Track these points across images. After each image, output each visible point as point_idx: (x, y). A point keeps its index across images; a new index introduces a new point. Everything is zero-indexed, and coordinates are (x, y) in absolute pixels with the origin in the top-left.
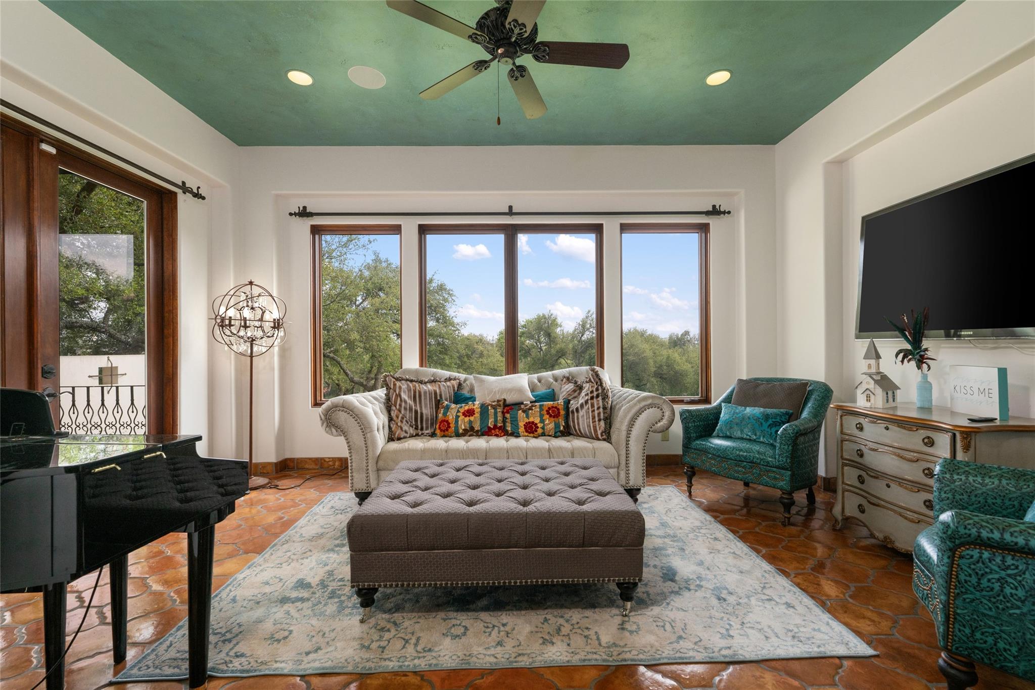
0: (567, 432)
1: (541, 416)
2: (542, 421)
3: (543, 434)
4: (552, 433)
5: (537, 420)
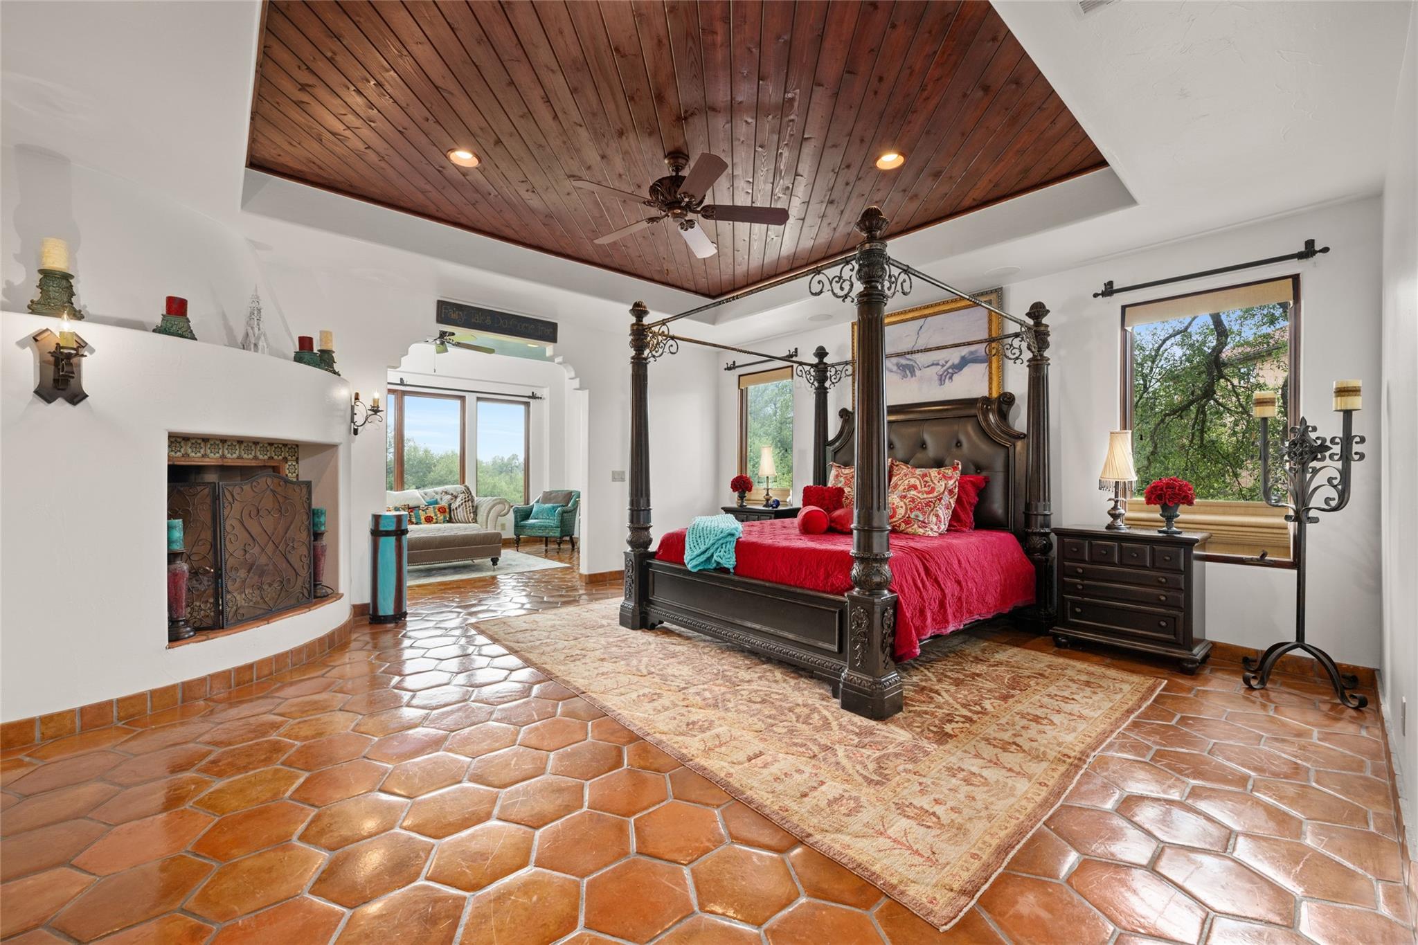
0: (450, 521)
1: (434, 512)
2: (435, 515)
3: (437, 523)
4: (442, 521)
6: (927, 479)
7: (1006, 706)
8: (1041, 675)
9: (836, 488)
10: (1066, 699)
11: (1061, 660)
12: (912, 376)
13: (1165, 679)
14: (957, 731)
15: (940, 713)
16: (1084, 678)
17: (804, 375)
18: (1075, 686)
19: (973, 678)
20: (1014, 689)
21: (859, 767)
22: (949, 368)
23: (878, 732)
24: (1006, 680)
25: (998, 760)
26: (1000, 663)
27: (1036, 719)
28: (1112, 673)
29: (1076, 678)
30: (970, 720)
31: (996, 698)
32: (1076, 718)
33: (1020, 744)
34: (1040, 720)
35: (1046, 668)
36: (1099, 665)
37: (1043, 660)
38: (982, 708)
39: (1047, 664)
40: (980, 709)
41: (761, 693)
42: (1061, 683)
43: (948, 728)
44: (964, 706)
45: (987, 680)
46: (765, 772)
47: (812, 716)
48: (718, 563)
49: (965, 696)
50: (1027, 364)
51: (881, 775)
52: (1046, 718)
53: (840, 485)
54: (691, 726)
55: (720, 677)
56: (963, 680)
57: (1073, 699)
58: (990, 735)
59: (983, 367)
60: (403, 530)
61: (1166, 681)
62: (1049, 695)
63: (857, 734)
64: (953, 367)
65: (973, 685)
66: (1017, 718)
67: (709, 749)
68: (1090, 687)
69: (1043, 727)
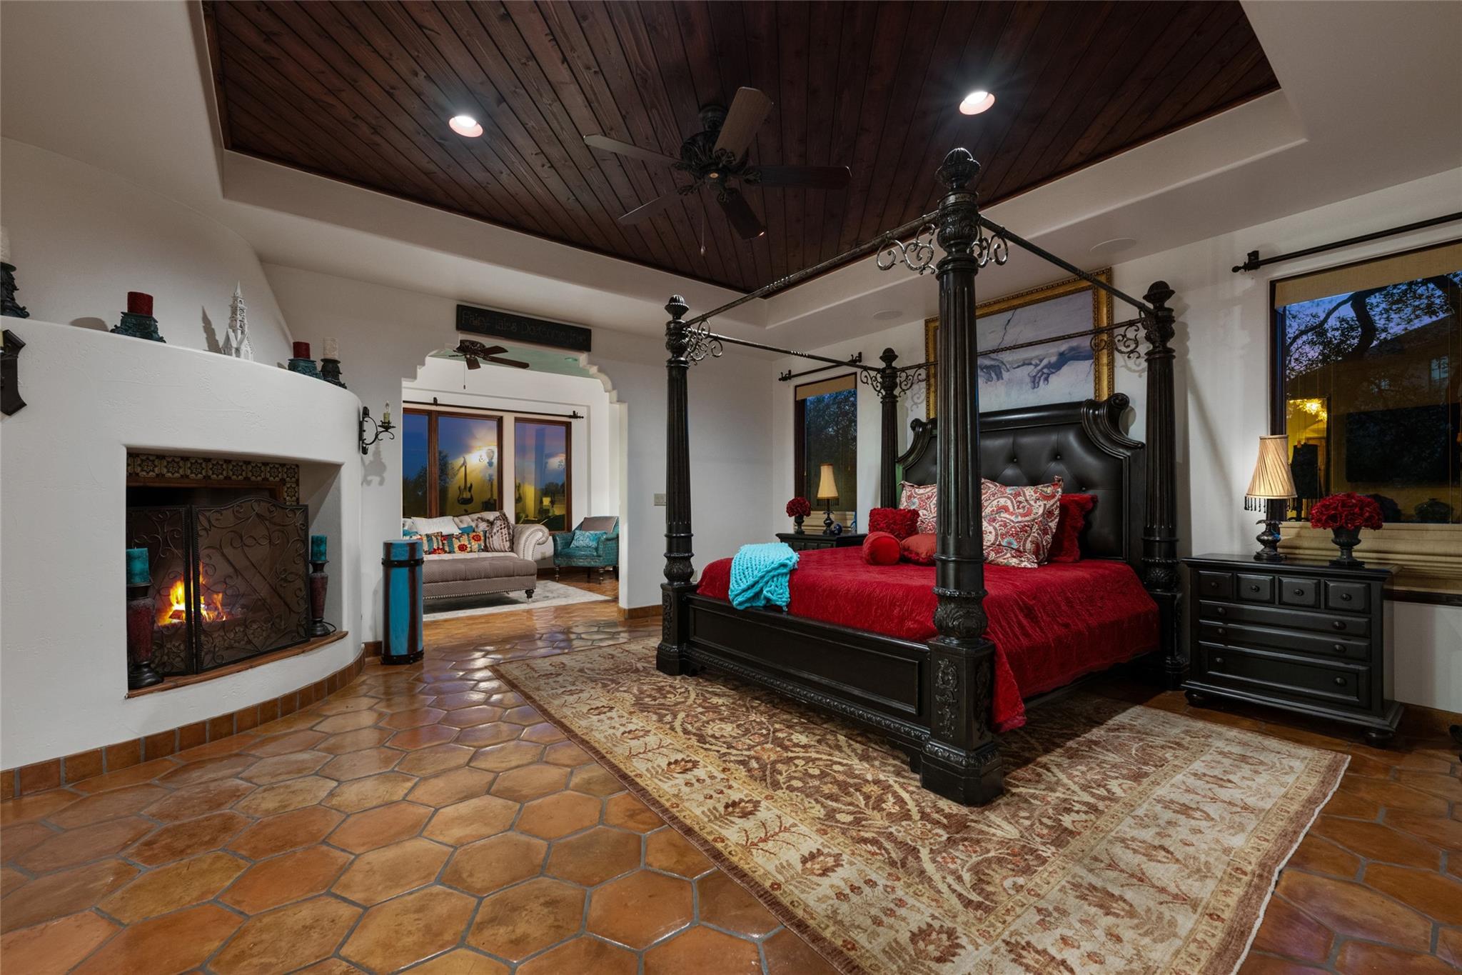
0: (486, 549)
1: (469, 540)
2: (470, 543)
3: (471, 551)
4: (477, 550)
5: (466, 543)
6: (1021, 498)
7: (1140, 789)
8: (1178, 744)
9: (910, 511)
10: (1221, 782)
11: (1200, 725)
12: (998, 379)
13: (1347, 753)
14: (1079, 826)
15: (1053, 797)
16: (1237, 750)
17: (870, 381)
18: (1227, 762)
19: (1090, 748)
20: (1146, 764)
21: (950, 879)
22: (1043, 368)
23: (973, 824)
24: (1134, 752)
25: (1143, 874)
26: (1121, 728)
27: (1185, 810)
28: (1272, 743)
29: (1226, 750)
30: (1093, 809)
31: (1124, 777)
32: (1239, 810)
33: (1171, 849)
34: (1191, 812)
35: (1182, 735)
36: (1253, 731)
37: (1178, 726)
38: (1108, 791)
39: (1184, 728)
40: (1105, 793)
41: (821, 763)
42: (1207, 757)
43: (1067, 820)
44: (1085, 788)
45: (1108, 750)
46: (825, 881)
47: (885, 797)
48: (768, 600)
49: (1083, 773)
50: (1146, 357)
51: (981, 892)
52: (1198, 809)
53: (913, 508)
54: (730, 809)
55: (770, 739)
56: (1078, 750)
57: (1230, 781)
58: (1125, 832)
59: (1086, 366)
60: (418, 560)
61: (1350, 757)
62: (1195, 775)
63: (945, 827)
64: (1049, 366)
65: (1091, 757)
66: (1159, 808)
67: (753, 844)
68: (1247, 763)
69: (1197, 822)
